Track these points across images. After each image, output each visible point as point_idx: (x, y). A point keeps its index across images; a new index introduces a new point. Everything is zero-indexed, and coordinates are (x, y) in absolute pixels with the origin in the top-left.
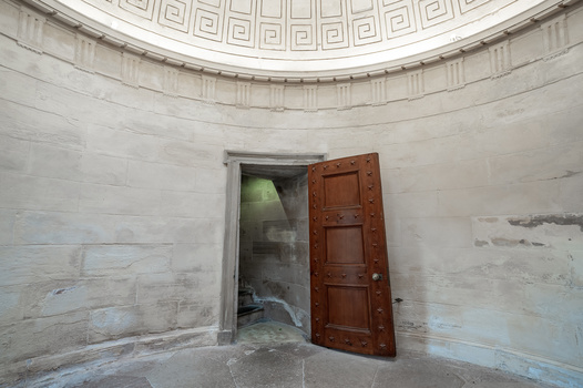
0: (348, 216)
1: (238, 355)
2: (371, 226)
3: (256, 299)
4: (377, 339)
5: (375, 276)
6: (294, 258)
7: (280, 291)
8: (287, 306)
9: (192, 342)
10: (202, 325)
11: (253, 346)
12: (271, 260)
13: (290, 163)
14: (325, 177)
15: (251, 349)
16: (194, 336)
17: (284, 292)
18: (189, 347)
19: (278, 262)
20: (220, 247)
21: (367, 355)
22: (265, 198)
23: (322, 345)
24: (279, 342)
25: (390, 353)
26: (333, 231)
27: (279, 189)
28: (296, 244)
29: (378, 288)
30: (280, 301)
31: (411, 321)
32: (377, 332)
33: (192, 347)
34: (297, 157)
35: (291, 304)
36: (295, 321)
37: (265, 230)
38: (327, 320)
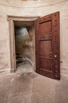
0: (47, 37)
1: (15, 77)
2: (55, 39)
3: (24, 59)
4: (55, 74)
5: (55, 56)
6: (32, 49)
7: (29, 57)
8: (30, 61)
9: (3, 73)
10: (5, 68)
11: (20, 73)
12: (27, 50)
13: (29, 20)
14: (40, 23)
15: (19, 74)
16: (3, 71)
17: (30, 57)
18: (2, 74)
19: (28, 50)
20: (9, 47)
21: (51, 78)
22: (25, 33)
23: (39, 73)
24: (27, 72)
25: (58, 78)
26: (42, 42)
27: (28, 31)
28: (33, 45)
29: (56, 60)
30: (29, 60)
31: (64, 68)
32: (55, 72)
33: (3, 74)
34: (31, 18)
35: (32, 60)
36: (32, 65)
37: (25, 42)
38: (40, 67)
